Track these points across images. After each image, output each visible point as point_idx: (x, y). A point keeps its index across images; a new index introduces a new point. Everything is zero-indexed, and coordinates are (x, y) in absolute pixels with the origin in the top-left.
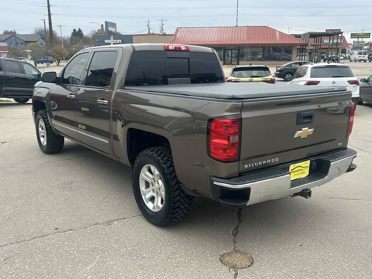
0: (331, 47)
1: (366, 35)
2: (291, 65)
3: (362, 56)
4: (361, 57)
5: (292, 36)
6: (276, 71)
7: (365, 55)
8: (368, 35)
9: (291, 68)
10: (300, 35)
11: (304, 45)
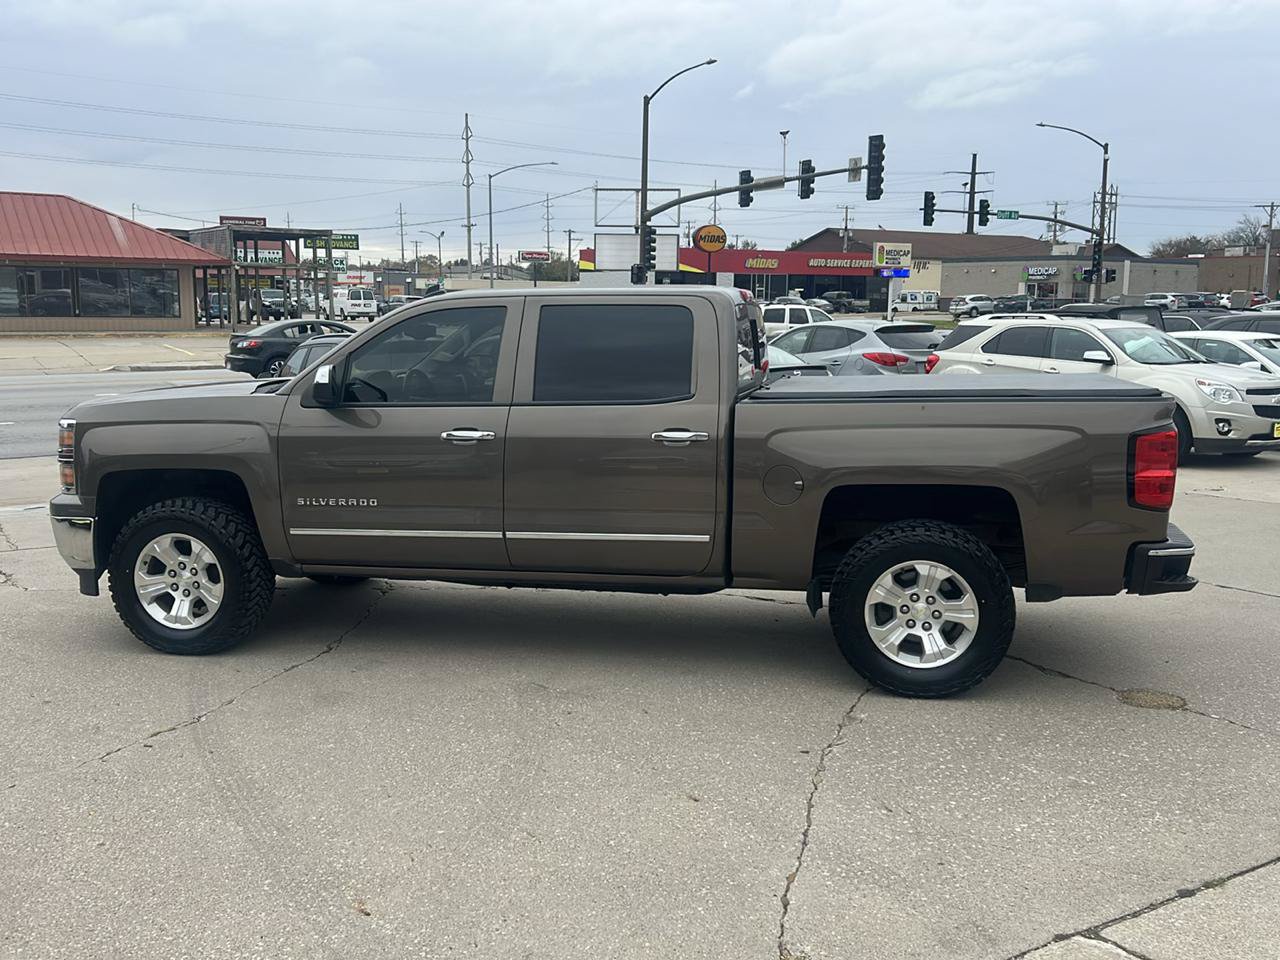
0: (254, 273)
1: (347, 240)
2: (281, 331)
3: (362, 302)
4: (359, 305)
5: (168, 234)
6: (229, 351)
7: (367, 302)
8: (351, 240)
9: (283, 339)
10: (187, 231)
11: (223, 267)
